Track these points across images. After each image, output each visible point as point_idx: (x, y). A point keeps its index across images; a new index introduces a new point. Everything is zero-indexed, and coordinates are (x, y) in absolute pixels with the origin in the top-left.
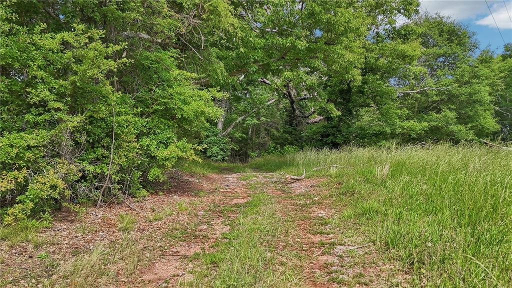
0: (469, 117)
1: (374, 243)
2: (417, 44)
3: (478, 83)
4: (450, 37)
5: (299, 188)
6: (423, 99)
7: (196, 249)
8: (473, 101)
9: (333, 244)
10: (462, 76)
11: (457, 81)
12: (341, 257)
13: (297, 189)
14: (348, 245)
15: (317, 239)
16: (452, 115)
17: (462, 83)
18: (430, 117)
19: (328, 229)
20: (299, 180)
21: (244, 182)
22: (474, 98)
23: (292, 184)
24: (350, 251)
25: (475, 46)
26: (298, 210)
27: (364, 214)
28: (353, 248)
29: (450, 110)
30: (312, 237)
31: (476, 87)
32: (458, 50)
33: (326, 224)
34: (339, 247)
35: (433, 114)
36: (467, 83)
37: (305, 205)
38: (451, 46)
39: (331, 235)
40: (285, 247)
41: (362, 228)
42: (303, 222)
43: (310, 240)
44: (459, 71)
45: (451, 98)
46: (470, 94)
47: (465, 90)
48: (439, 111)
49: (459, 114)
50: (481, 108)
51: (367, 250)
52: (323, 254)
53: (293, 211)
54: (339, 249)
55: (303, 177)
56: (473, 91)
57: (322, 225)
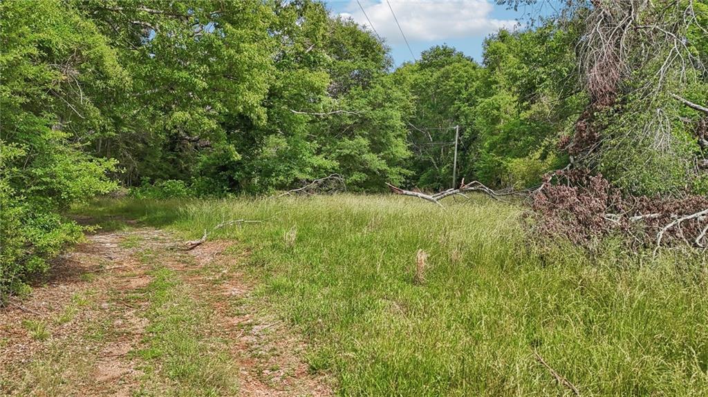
0: (381, 143)
1: (283, 319)
2: (324, 74)
3: (391, 107)
4: (366, 51)
5: (203, 256)
6: (336, 120)
7: (126, 348)
8: (385, 127)
9: (250, 325)
10: (375, 98)
11: (370, 103)
12: (258, 335)
13: (201, 259)
14: (263, 324)
15: (235, 321)
16: (365, 142)
17: (375, 106)
18: (342, 143)
19: (242, 309)
20: (199, 244)
21: (131, 251)
22: (387, 124)
23: (193, 251)
24: (264, 330)
25: (389, 63)
26: (210, 289)
27: (274, 290)
28: (267, 326)
29: (363, 136)
30: (230, 319)
31: (389, 111)
32: (371, 66)
33: (241, 304)
34: (256, 327)
35: (346, 139)
36: (380, 105)
37: (215, 282)
38: (365, 61)
39: (247, 316)
40: (210, 334)
41: (274, 305)
42: (218, 304)
43: (229, 323)
44: (372, 92)
45: (364, 122)
46: (383, 119)
47: (379, 113)
48: (352, 138)
49: (373, 141)
50: (393, 134)
51: (278, 327)
52: (243, 335)
53: (205, 291)
54: (256, 329)
55: (203, 239)
56: (385, 116)
57: (237, 305)
